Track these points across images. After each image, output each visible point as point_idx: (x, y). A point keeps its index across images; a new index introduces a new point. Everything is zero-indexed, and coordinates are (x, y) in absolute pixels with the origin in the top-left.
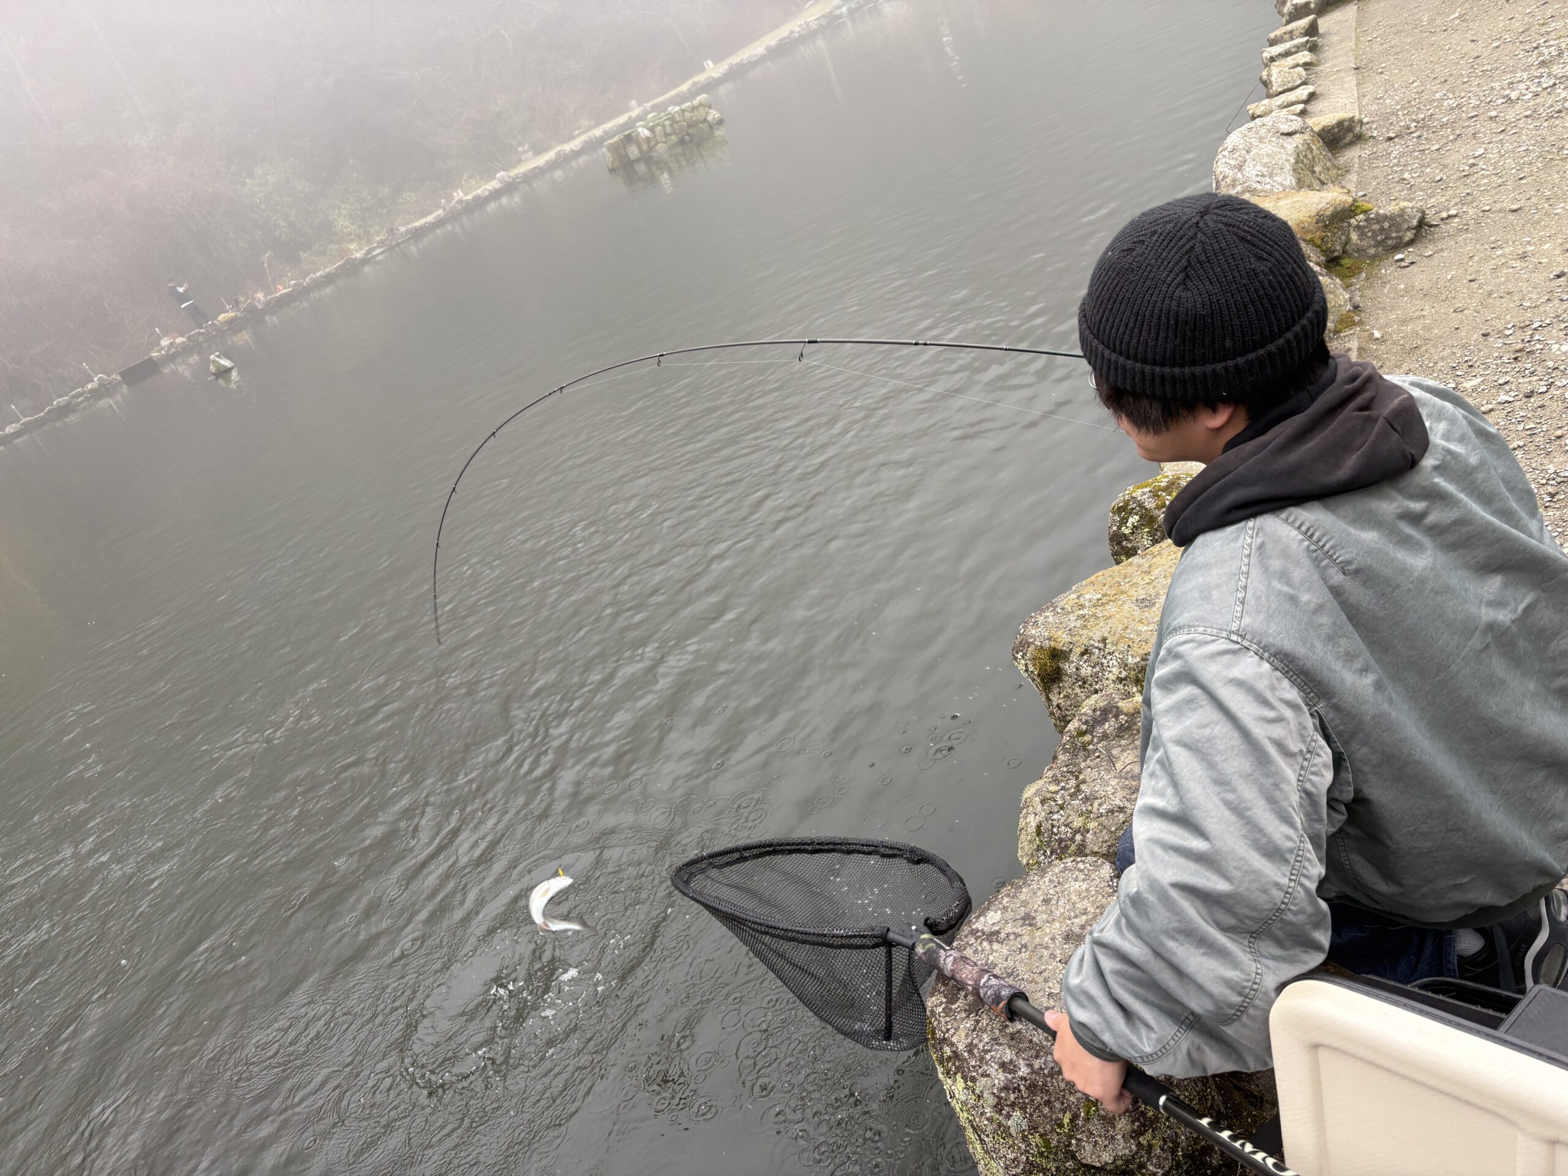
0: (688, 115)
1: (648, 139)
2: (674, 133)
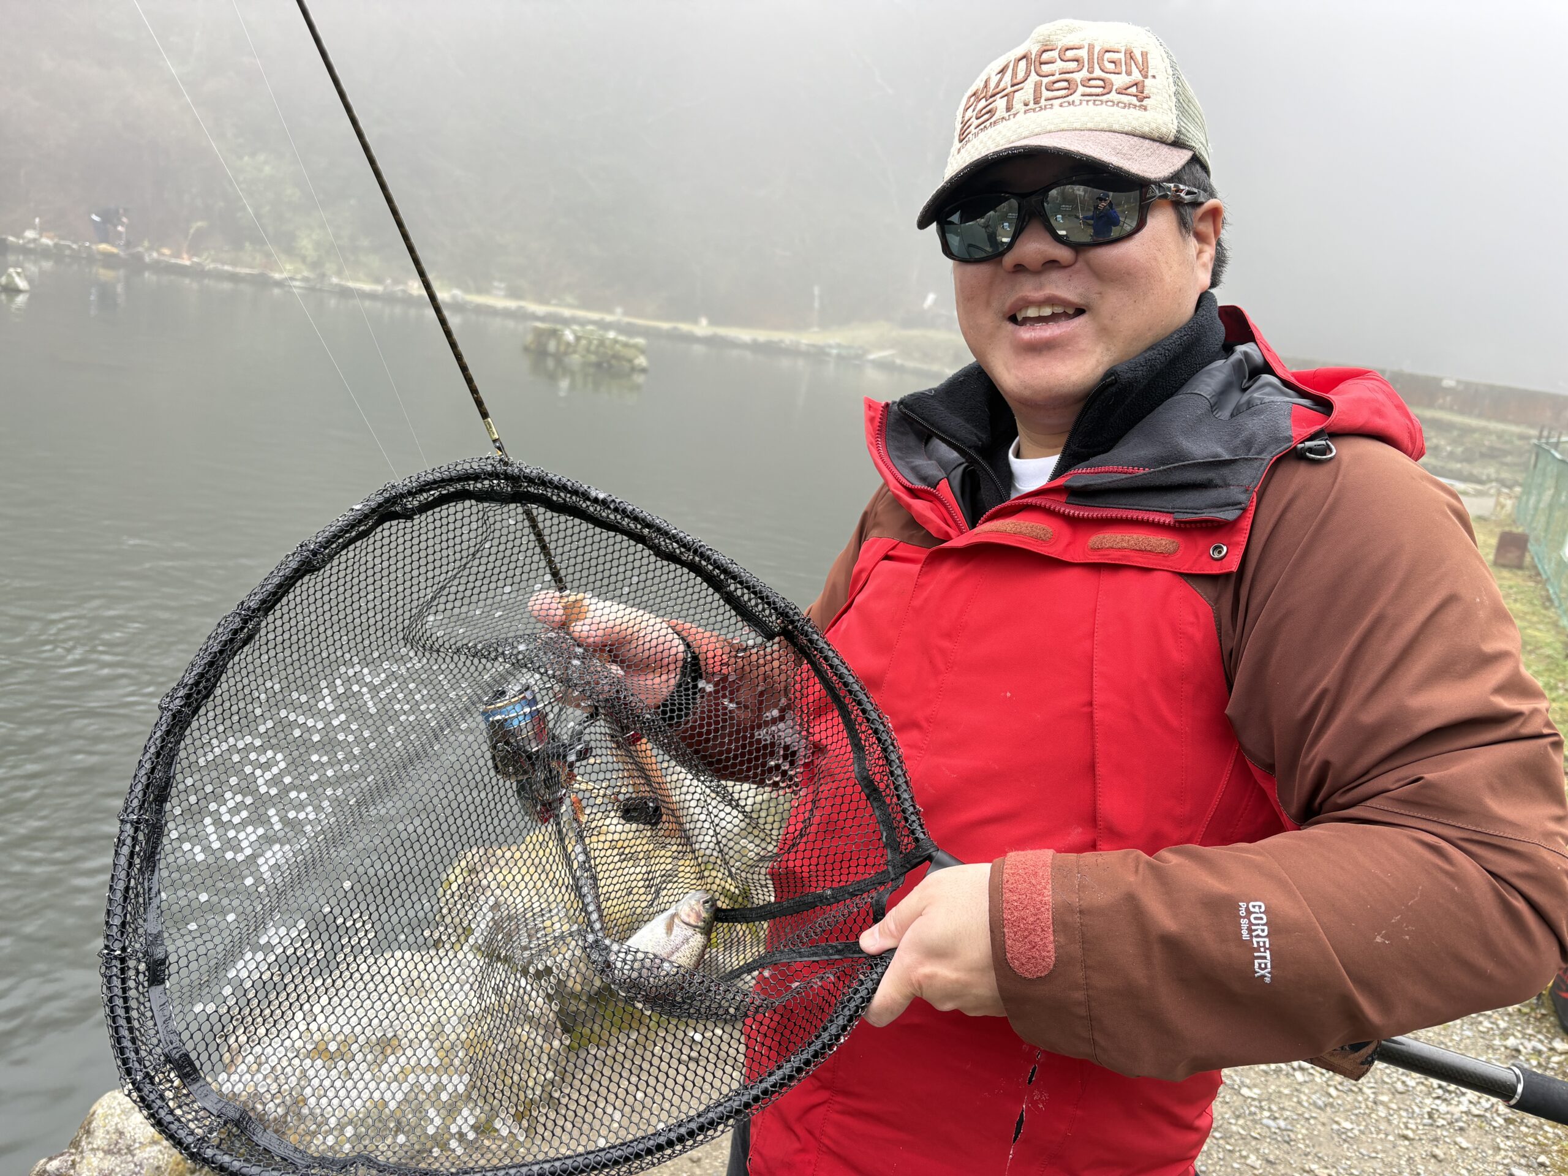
0: (618, 347)
1: (568, 344)
2: (596, 353)
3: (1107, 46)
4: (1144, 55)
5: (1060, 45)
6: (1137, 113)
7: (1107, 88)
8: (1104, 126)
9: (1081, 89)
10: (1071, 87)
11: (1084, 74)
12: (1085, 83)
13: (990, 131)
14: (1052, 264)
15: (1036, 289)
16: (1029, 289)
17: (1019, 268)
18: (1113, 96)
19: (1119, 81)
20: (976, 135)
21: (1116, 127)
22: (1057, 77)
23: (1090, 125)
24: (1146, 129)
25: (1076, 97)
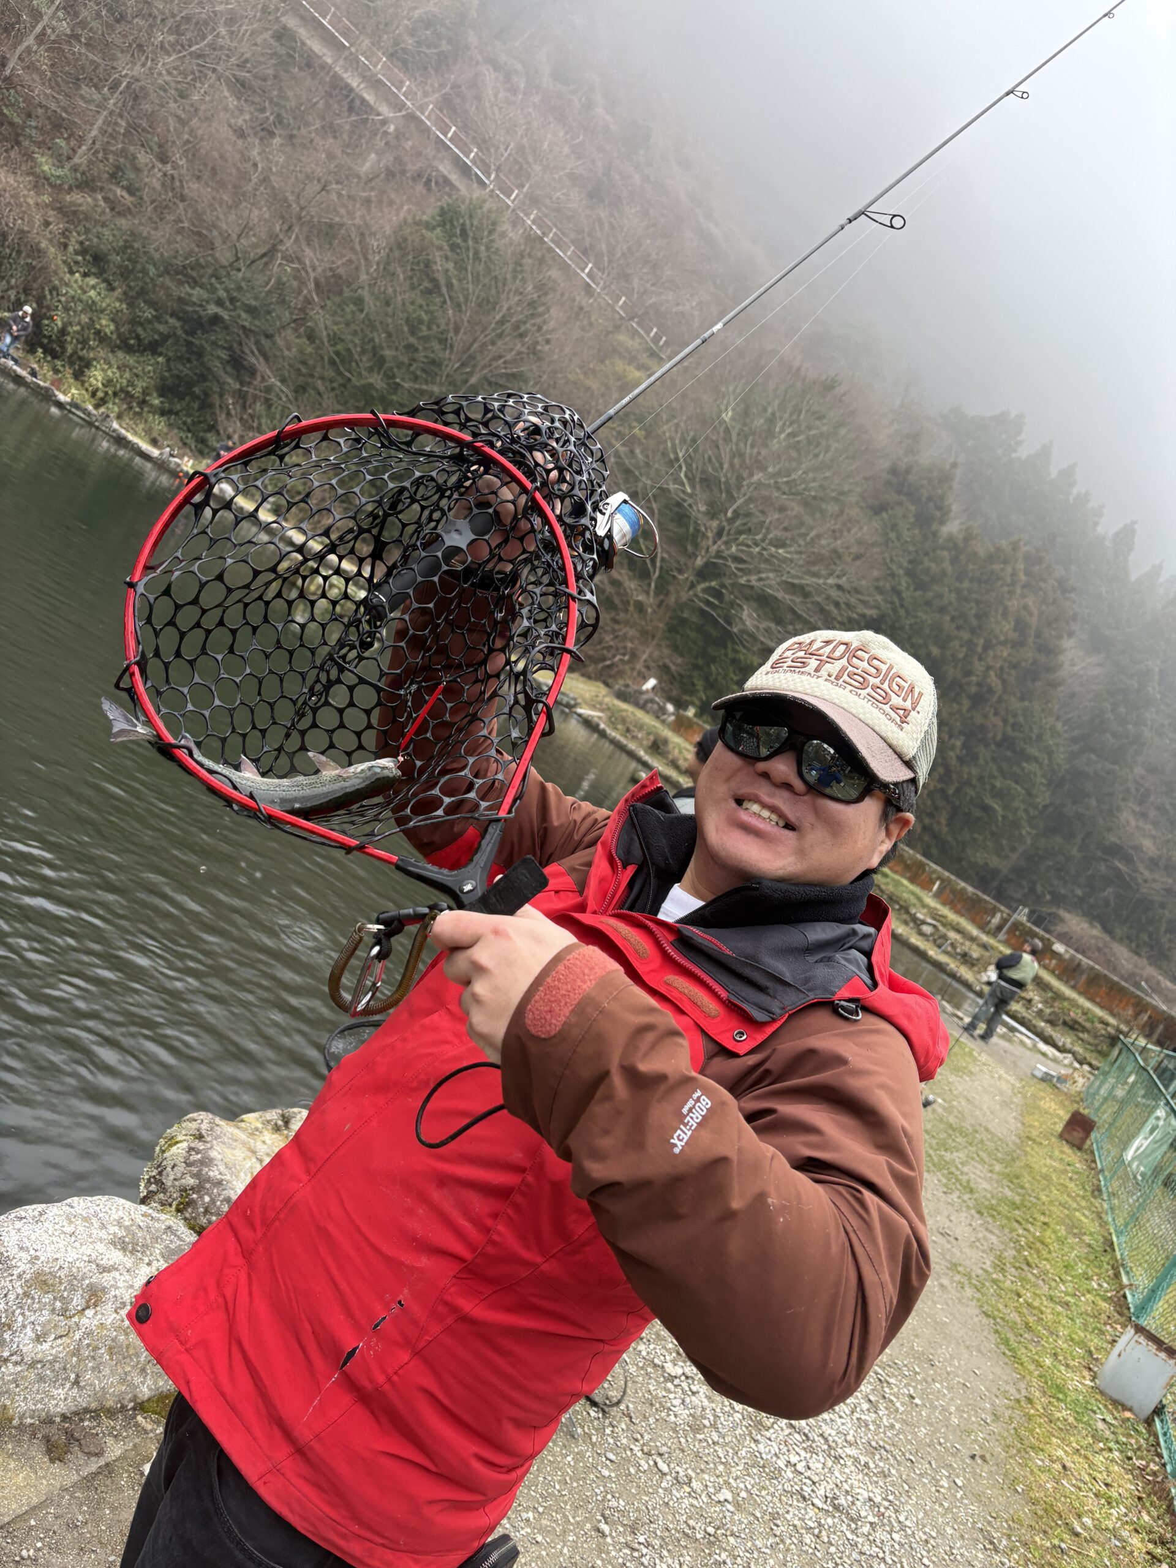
3: (901, 673)
4: (921, 694)
5: (873, 652)
6: (895, 729)
7: (886, 700)
8: (870, 722)
9: (869, 690)
10: (864, 685)
11: (877, 681)
12: (875, 688)
13: (796, 676)
14: (787, 786)
15: (769, 795)
16: (764, 791)
17: (765, 775)
18: (887, 708)
19: (896, 700)
20: (785, 672)
21: (877, 728)
22: (859, 671)
23: (861, 716)
24: (894, 742)
25: (864, 693)
